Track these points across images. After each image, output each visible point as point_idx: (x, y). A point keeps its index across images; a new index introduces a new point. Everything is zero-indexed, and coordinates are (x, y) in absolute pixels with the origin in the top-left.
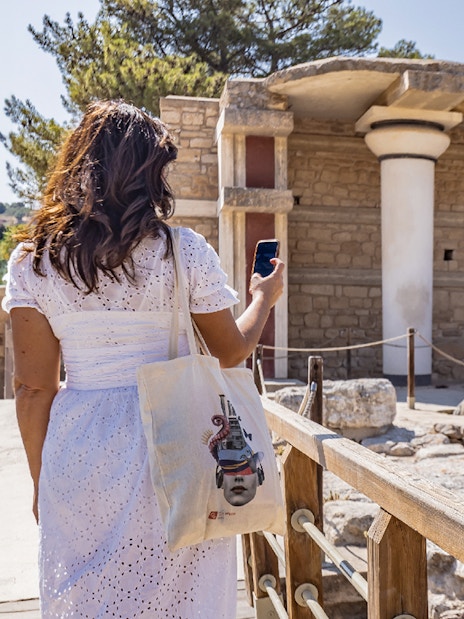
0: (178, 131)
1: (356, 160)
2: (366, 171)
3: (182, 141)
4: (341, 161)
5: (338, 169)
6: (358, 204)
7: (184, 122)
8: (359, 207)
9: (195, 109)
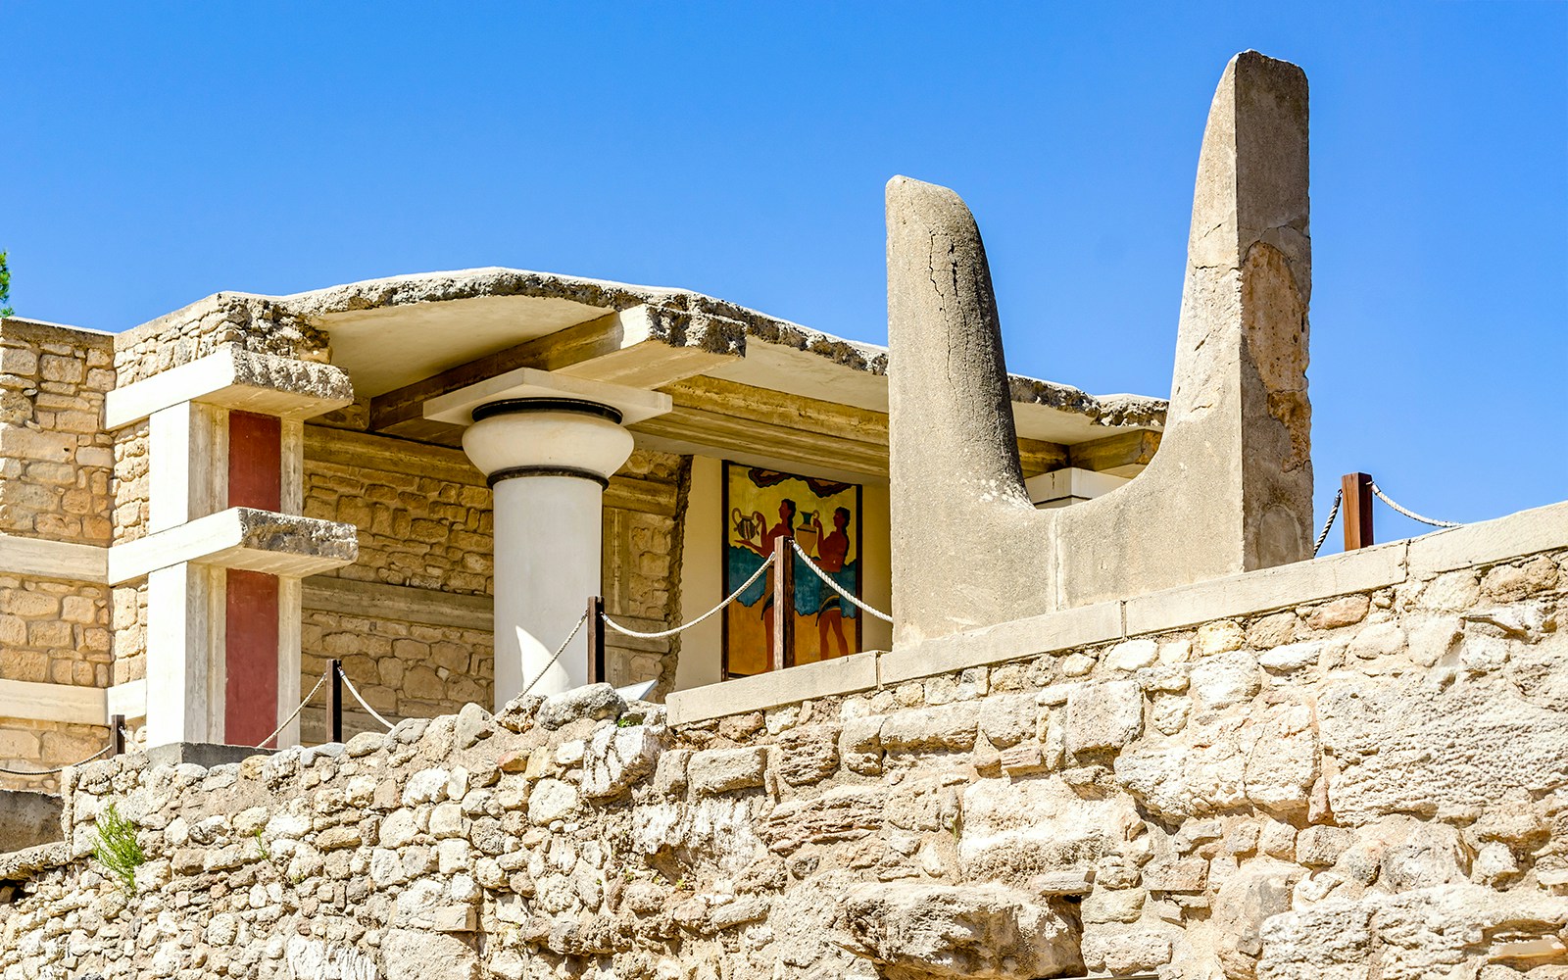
0: (31, 392)
1: (367, 482)
2: (387, 508)
3: (40, 416)
4: (342, 481)
5: (335, 497)
6: (372, 575)
7: (46, 375)
8: (374, 582)
9: (67, 350)
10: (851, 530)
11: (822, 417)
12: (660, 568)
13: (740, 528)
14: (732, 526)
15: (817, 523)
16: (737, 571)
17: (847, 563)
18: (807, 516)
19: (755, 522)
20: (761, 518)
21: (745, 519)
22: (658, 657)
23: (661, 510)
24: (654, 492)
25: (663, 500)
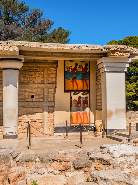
10: (88, 67)
11: (56, 55)
12: (54, 76)
13: (67, 69)
14: (66, 68)
15: (82, 66)
16: (67, 75)
17: (87, 71)
18: (80, 65)
19: (70, 67)
20: (71, 67)
21: (68, 67)
22: (54, 89)
23: (54, 67)
24: (53, 65)
25: (54, 66)
